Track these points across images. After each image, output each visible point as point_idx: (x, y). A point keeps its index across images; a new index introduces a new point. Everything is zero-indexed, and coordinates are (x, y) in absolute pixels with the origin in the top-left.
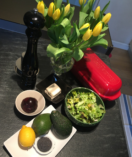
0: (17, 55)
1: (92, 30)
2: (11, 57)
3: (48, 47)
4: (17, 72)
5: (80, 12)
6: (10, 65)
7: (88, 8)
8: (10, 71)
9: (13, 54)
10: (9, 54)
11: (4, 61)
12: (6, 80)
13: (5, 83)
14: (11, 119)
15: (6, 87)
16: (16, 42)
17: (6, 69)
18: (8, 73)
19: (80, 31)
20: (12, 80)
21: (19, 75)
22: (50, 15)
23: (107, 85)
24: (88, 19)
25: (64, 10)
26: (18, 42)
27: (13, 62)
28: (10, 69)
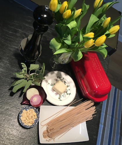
0: (25, 34)
1: (94, 41)
2: (18, 35)
3: (52, 40)
4: (20, 51)
5: (92, 15)
6: (16, 42)
7: (101, 12)
8: (15, 48)
9: (22, 32)
10: (18, 31)
11: (11, 37)
12: (8, 56)
13: (7, 58)
14: (3, 94)
15: (6, 63)
16: (27, 20)
17: (11, 45)
18: (12, 49)
19: (83, 38)
20: (14, 57)
21: (21, 54)
22: (61, 12)
23: (97, 87)
24: (99, 22)
25: (74, 13)
26: (29, 21)
27: (19, 40)
28: (15, 45)
